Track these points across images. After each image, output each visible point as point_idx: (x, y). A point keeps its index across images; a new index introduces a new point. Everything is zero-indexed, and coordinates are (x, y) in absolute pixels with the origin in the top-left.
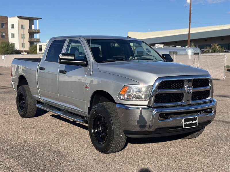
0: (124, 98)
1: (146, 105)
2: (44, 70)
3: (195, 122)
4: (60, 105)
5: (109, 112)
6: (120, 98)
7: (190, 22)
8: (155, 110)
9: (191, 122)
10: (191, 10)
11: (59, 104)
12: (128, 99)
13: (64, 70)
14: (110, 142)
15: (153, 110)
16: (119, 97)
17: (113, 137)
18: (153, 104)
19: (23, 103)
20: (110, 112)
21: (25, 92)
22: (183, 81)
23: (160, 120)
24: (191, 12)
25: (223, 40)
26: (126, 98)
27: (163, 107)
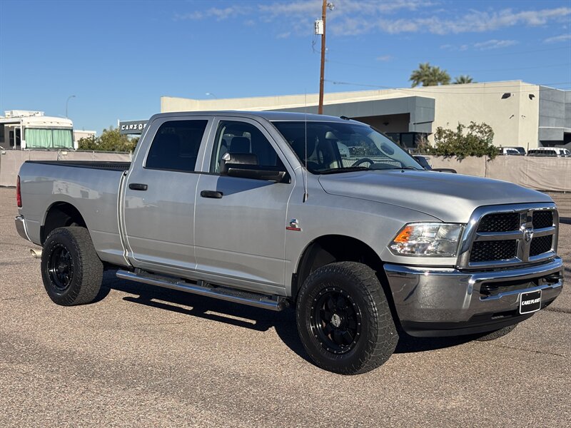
0: (405, 251)
1: (453, 267)
2: (146, 190)
3: (537, 301)
4: (197, 270)
5: (364, 282)
6: (395, 251)
7: (322, 81)
8: (473, 275)
9: (532, 301)
10: (326, 52)
11: (194, 270)
12: (412, 254)
13: (214, 189)
14: (367, 349)
15: (469, 277)
16: (391, 249)
17: (376, 337)
18: (467, 265)
19: (66, 271)
20: (366, 284)
21: (76, 241)
22: (517, 214)
23: (482, 298)
24: (326, 57)
25: (386, 124)
26: (409, 252)
27: (483, 271)
